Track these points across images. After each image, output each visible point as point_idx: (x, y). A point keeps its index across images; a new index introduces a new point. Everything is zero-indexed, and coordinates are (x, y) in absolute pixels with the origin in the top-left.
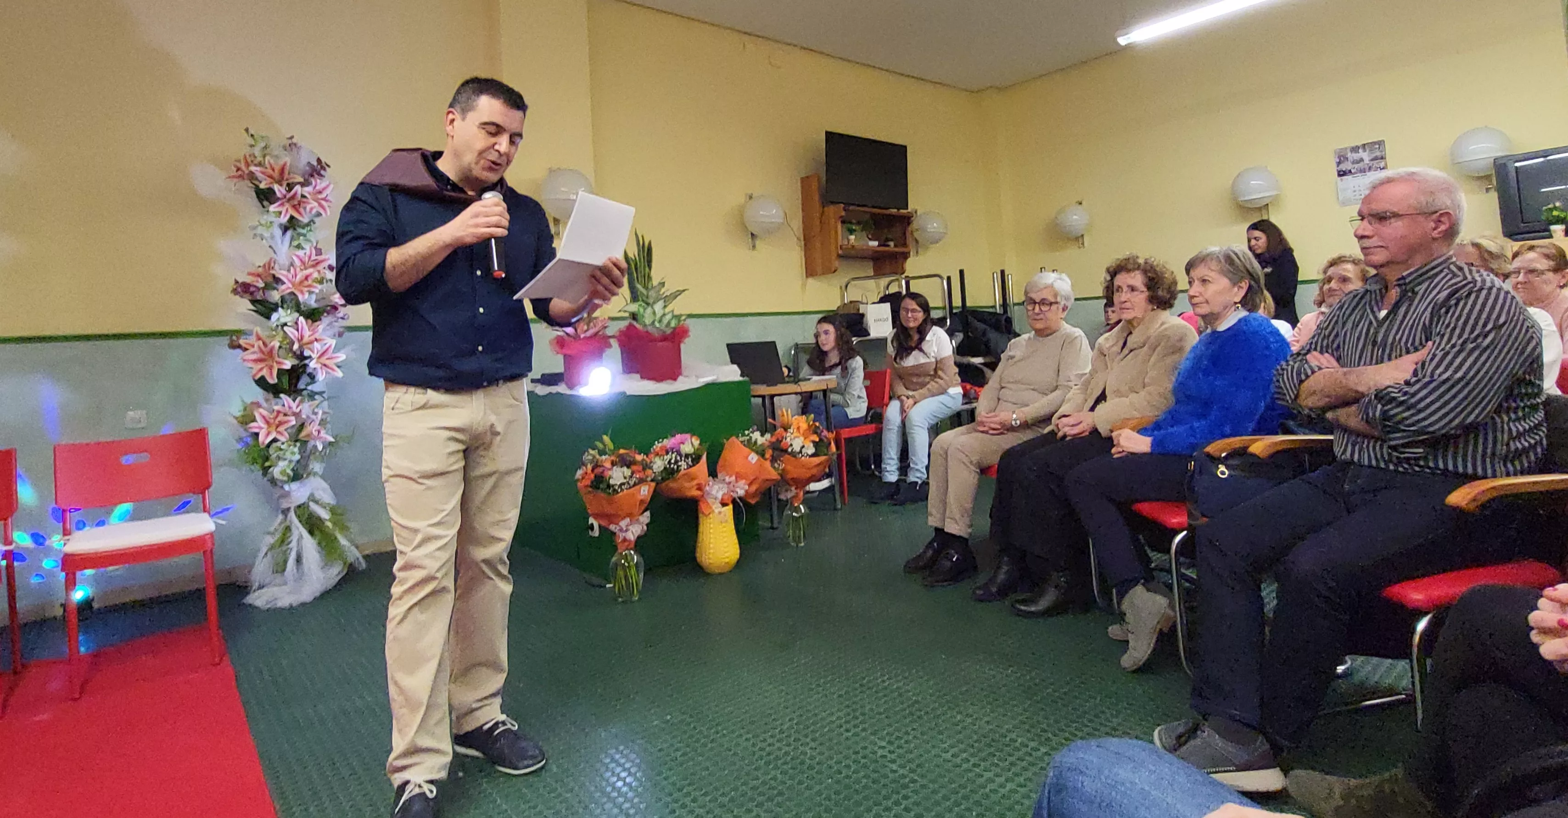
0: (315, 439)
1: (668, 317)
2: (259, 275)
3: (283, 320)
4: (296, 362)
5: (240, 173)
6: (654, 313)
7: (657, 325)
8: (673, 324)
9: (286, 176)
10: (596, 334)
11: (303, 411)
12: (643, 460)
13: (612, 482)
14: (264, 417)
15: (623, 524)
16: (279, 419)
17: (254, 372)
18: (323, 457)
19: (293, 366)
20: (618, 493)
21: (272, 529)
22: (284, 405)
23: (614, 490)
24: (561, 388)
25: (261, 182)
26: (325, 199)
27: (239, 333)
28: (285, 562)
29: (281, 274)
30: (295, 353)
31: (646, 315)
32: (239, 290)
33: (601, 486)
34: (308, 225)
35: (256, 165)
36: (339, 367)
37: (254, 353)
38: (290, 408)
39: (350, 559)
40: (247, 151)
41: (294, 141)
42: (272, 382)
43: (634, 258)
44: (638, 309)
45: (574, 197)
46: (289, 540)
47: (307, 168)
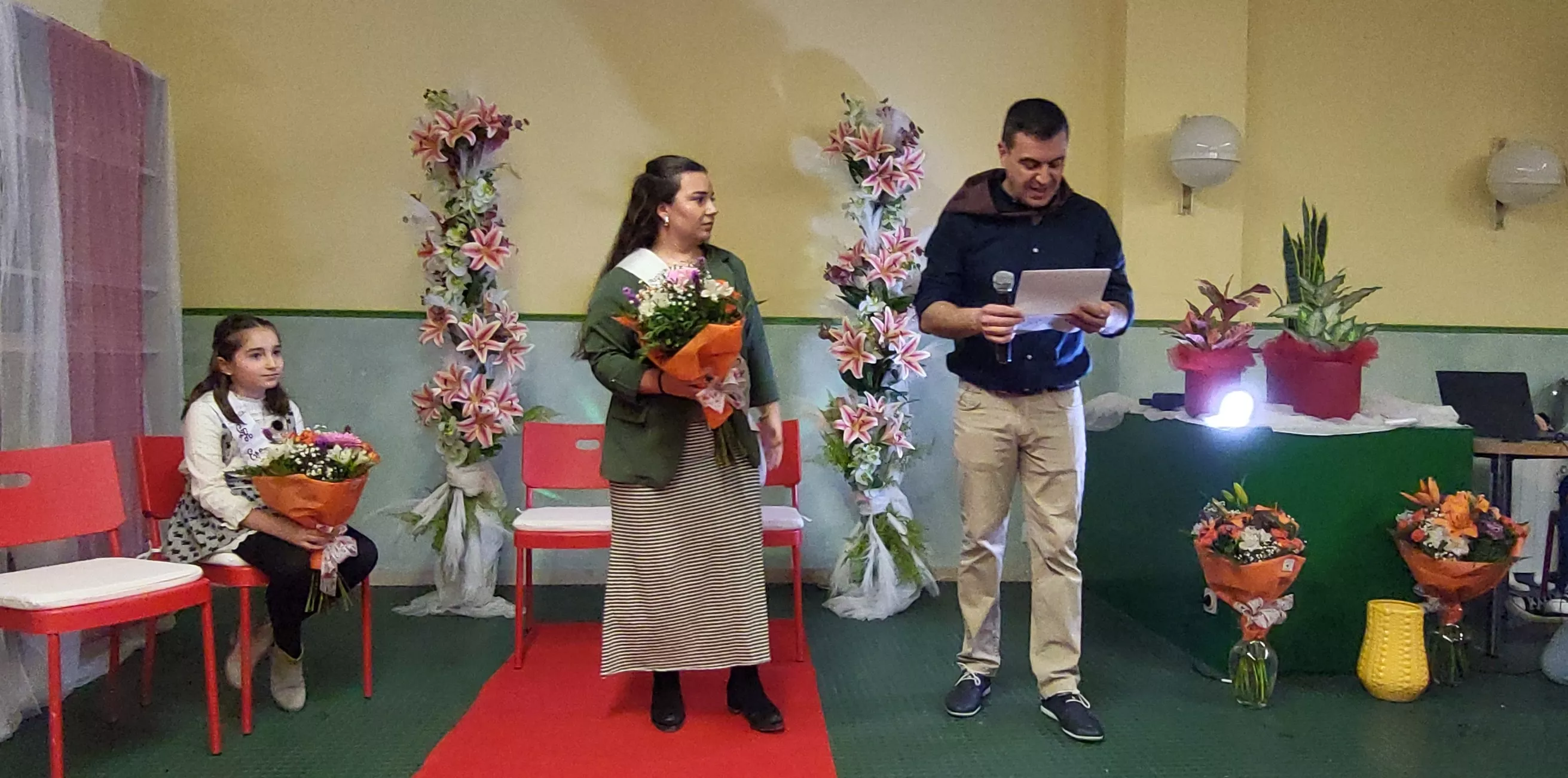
0: (895, 445)
1: (1347, 326)
2: (848, 259)
3: (870, 310)
4: (881, 357)
5: (835, 145)
6: (1324, 320)
7: (1328, 337)
8: (1352, 337)
9: (879, 145)
10: (1234, 345)
11: (885, 413)
12: (1290, 524)
13: (1241, 546)
14: (849, 415)
15: (1254, 604)
16: (862, 418)
17: (842, 364)
18: (903, 467)
19: (878, 361)
20: (1249, 562)
21: (851, 536)
22: (867, 404)
23: (1244, 558)
24: (1180, 415)
25: (854, 154)
26: (916, 171)
27: (830, 321)
28: (863, 573)
29: (870, 257)
30: (880, 346)
31: (1312, 324)
32: (831, 274)
33: (1226, 549)
34: (899, 201)
35: (850, 135)
36: (923, 366)
37: (842, 344)
38: (873, 407)
39: (924, 584)
40: (843, 119)
41: (888, 104)
42: (857, 377)
43: (1297, 241)
44: (1300, 312)
45: (1215, 155)
46: (867, 549)
47: (900, 135)
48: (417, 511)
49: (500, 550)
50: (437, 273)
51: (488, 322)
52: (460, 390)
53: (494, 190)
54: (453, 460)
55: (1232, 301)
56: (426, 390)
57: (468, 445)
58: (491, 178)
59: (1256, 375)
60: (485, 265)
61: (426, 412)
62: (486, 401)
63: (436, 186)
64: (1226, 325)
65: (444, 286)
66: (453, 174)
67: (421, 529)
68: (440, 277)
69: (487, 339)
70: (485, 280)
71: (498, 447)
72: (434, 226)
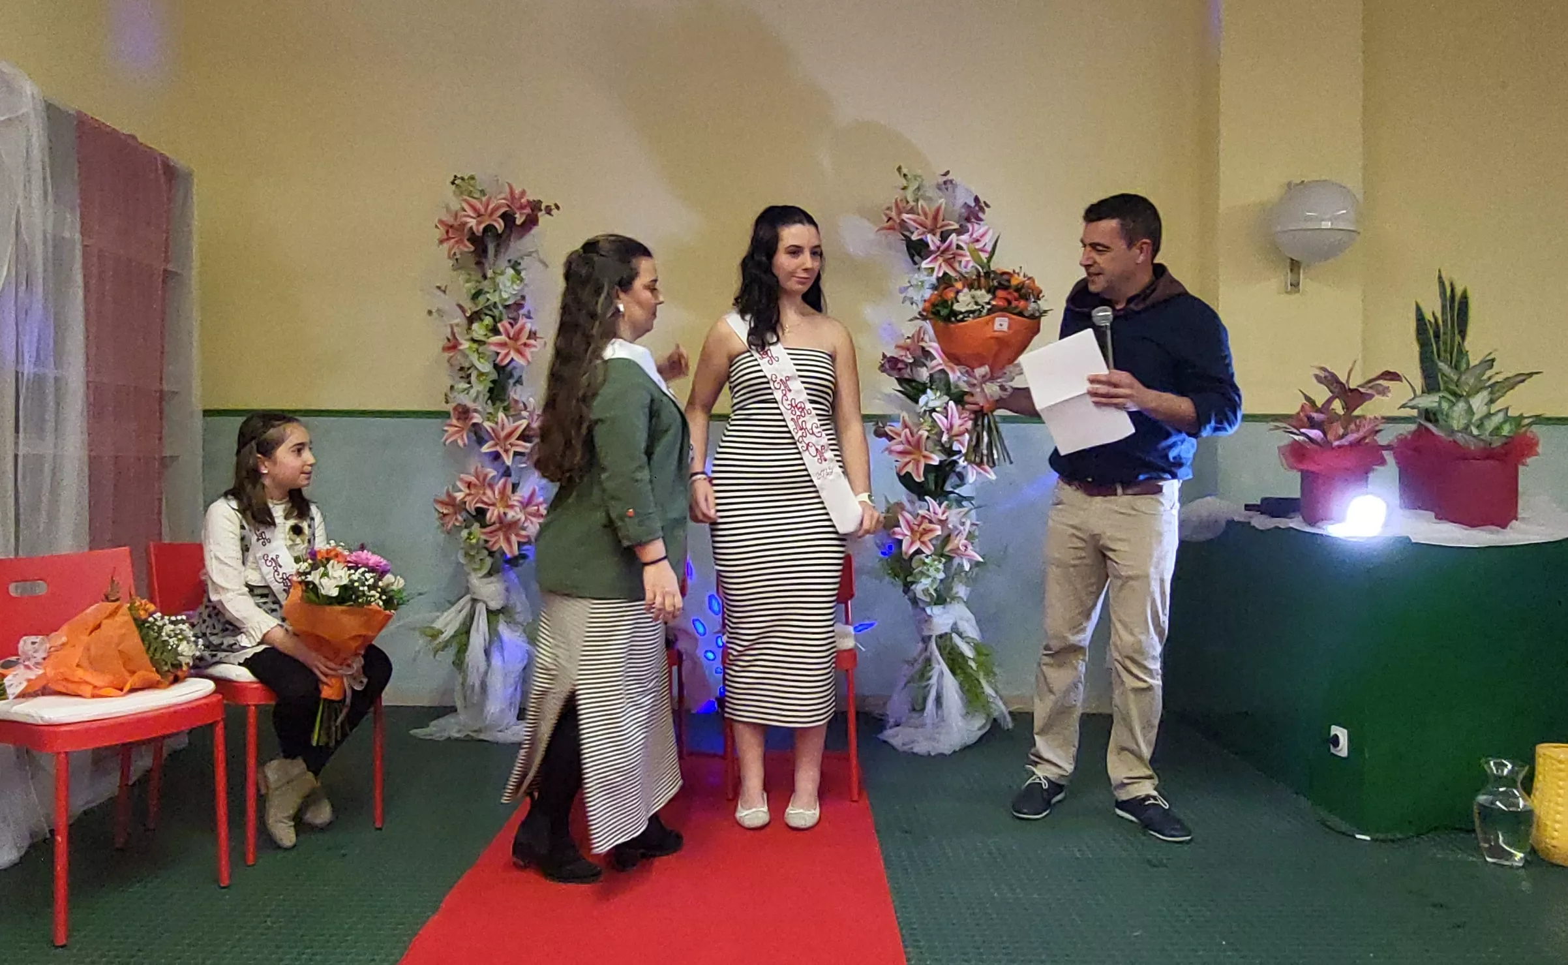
0: (961, 556)
1: (1499, 418)
2: (907, 348)
3: (931, 404)
4: (944, 457)
5: (890, 223)
6: (1470, 411)
7: (1475, 432)
8: (1506, 430)
9: (940, 223)
10: (1359, 442)
11: (950, 520)
14: (908, 522)
16: (923, 526)
17: (900, 465)
18: (970, 580)
19: (941, 462)
21: (911, 658)
22: (929, 510)
24: (1295, 523)
25: (912, 233)
26: (982, 250)
27: (884, 418)
28: (925, 699)
29: (931, 346)
30: (942, 445)
31: (1455, 415)
32: (887, 366)
35: (908, 212)
36: (992, 467)
37: (901, 443)
38: (936, 513)
39: (996, 714)
40: (898, 194)
41: (949, 177)
42: (917, 480)
43: (1432, 320)
44: (1440, 403)
45: (1328, 225)
46: (930, 674)
47: (963, 210)
48: (438, 625)
49: (525, 668)
50: (462, 369)
51: (514, 422)
52: (484, 494)
53: (522, 280)
54: (475, 570)
55: (1356, 390)
56: (449, 494)
57: (491, 554)
58: (519, 268)
59: (1387, 474)
60: (512, 360)
61: (447, 519)
62: (512, 507)
63: (462, 277)
64: (1348, 419)
65: (469, 383)
66: (479, 263)
67: (442, 645)
68: (465, 373)
69: (513, 440)
70: (511, 375)
71: (523, 557)
72: (459, 319)
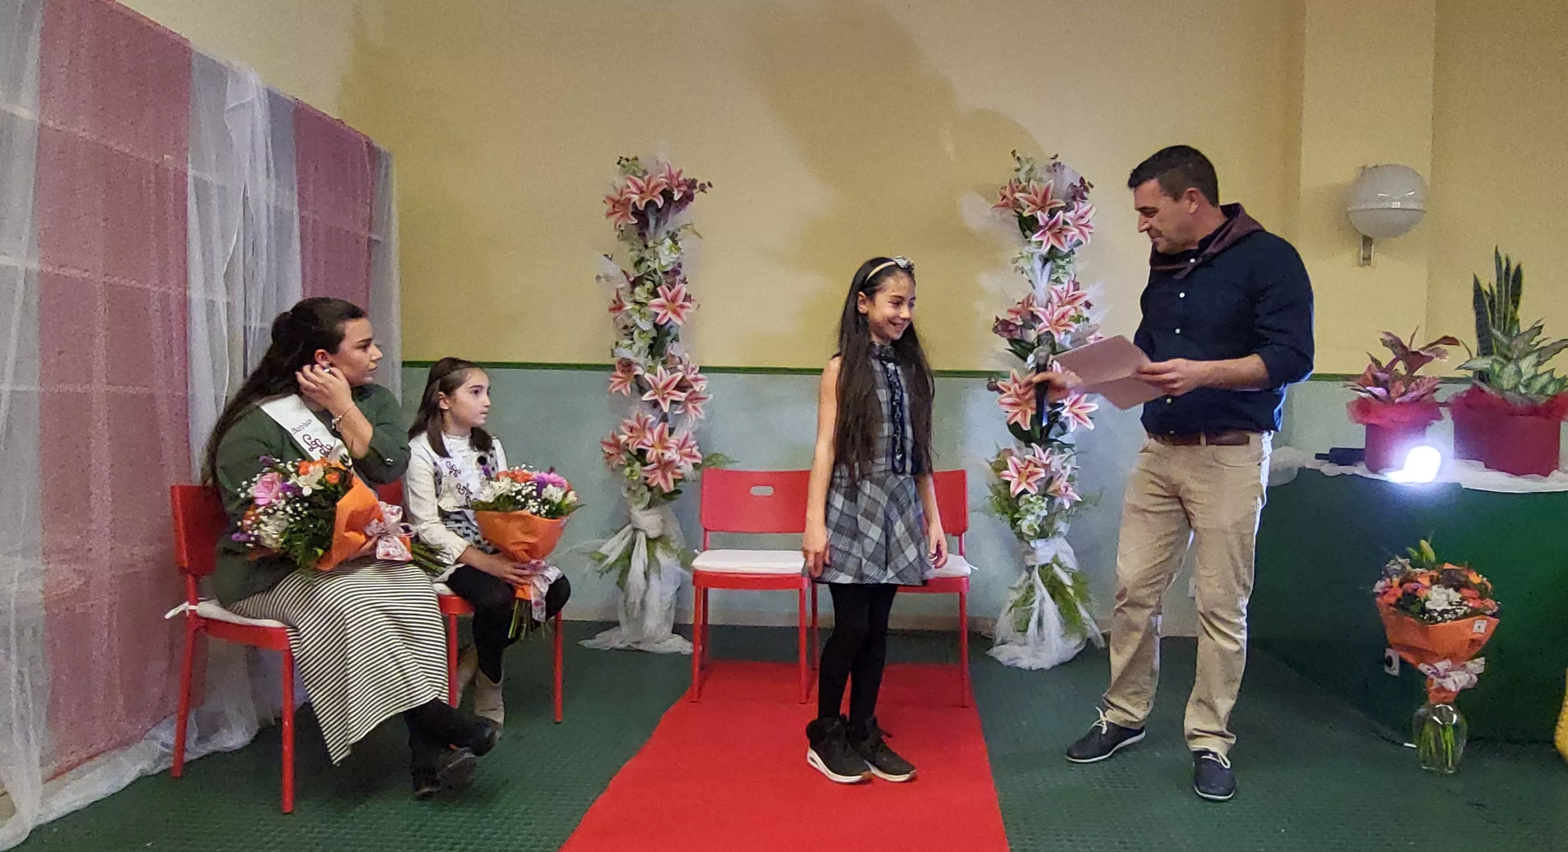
0: (1062, 496)
1: (1545, 378)
2: (1018, 313)
5: (1005, 201)
6: (1519, 372)
8: (1550, 390)
9: (1049, 202)
10: (1417, 400)
11: (1053, 464)
12: (1482, 583)
13: (1429, 605)
14: (1015, 466)
15: (1441, 666)
16: (1029, 469)
17: (1009, 416)
18: (1069, 517)
20: (1438, 622)
21: (1017, 585)
22: (1034, 455)
23: (1431, 618)
24: (1360, 470)
25: (1024, 210)
26: (1086, 226)
27: (999, 375)
28: (1028, 621)
29: (1039, 310)
31: (1505, 376)
32: (1000, 328)
33: (1412, 608)
34: (1068, 255)
35: (1020, 192)
36: (1091, 418)
37: (1010, 396)
38: (1040, 458)
39: (1090, 635)
40: (1015, 175)
41: (1058, 160)
42: (1025, 429)
43: (1489, 292)
44: (1492, 366)
45: (1398, 205)
46: (1032, 600)
47: (1070, 190)
48: (603, 550)
49: (679, 589)
50: (626, 327)
51: (671, 374)
52: (645, 437)
53: (679, 249)
54: (637, 503)
55: (1418, 352)
56: (613, 437)
57: (650, 489)
58: (677, 239)
59: (1444, 429)
60: (670, 319)
61: (612, 458)
62: (668, 448)
63: (625, 246)
64: (1410, 378)
65: (632, 339)
66: (642, 235)
67: (607, 568)
68: (628, 331)
69: (670, 390)
70: (668, 334)
71: (677, 492)
72: (624, 284)
